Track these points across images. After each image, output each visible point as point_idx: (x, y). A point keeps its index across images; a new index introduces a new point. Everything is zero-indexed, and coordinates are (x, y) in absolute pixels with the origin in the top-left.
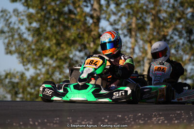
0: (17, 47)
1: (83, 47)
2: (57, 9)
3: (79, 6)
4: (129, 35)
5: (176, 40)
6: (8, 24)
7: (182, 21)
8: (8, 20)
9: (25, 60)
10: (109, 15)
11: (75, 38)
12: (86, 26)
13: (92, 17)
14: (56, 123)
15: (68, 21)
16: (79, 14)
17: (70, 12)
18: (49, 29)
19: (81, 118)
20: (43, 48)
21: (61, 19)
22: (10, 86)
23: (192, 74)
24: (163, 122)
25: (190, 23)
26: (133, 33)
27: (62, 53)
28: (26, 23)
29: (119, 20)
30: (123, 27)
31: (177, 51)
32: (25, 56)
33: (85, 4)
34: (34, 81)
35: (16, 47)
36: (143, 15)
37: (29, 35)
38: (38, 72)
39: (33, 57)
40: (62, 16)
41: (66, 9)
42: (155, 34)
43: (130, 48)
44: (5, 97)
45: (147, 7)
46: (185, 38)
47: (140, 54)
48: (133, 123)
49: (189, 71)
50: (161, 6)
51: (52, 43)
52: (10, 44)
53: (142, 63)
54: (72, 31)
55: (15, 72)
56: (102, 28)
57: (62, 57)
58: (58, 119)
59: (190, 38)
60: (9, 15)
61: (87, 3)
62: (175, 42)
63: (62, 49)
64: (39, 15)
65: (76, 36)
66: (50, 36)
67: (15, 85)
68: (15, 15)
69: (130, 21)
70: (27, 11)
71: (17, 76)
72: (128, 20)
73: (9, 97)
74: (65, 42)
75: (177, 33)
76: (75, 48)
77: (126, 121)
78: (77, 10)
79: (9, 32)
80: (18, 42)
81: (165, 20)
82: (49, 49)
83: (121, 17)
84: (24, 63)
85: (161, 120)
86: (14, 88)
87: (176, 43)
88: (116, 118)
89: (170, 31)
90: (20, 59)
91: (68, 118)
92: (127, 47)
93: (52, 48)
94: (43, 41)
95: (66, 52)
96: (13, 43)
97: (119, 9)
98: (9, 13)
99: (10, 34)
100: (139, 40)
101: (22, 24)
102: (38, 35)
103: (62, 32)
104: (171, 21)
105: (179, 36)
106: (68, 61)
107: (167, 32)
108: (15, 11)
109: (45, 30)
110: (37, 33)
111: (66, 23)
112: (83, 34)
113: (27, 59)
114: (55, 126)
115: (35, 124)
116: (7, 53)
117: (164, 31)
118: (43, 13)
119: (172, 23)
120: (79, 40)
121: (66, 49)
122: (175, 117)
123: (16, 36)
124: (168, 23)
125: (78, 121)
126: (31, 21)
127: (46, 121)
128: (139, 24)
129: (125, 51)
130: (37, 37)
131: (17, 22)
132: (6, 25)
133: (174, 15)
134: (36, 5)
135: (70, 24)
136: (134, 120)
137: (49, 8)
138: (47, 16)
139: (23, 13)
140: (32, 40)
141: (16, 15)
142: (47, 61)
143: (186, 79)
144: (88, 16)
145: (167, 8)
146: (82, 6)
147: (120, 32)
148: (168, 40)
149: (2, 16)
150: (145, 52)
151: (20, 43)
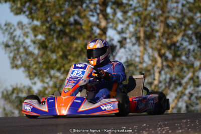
3: (85, 16)
4: (138, 43)
5: (187, 46)
6: (13, 38)
7: (191, 26)
8: (12, 33)
9: (31, 73)
10: (116, 24)
11: (82, 49)
12: (93, 37)
13: (98, 26)
15: (74, 32)
16: (85, 24)
17: (76, 23)
18: (55, 40)
20: (50, 61)
21: (67, 30)
22: (17, 102)
26: (142, 43)
28: (32, 36)
29: (127, 28)
30: (131, 35)
31: (188, 58)
32: (31, 69)
33: (91, 13)
34: (41, 95)
35: (22, 61)
36: (151, 22)
37: (35, 48)
38: (46, 85)
39: (40, 71)
40: (68, 27)
42: (164, 41)
43: (139, 57)
44: (13, 113)
45: (155, 14)
46: (195, 44)
47: (150, 62)
50: (169, 12)
51: (58, 55)
53: (152, 71)
54: (79, 42)
55: (22, 86)
56: (109, 37)
59: (200, 43)
60: (13, 28)
61: (93, 12)
62: (185, 48)
64: (44, 27)
65: (83, 47)
66: (56, 48)
68: (19, 28)
69: (138, 29)
70: (32, 24)
71: (24, 91)
72: (136, 28)
73: (16, 113)
75: (187, 39)
76: (83, 59)
79: (13, 46)
82: (56, 62)
83: (128, 25)
84: (30, 77)
87: (187, 49)
89: (179, 38)
90: (27, 73)
92: (136, 56)
93: (58, 61)
94: (49, 53)
96: (18, 57)
97: (126, 16)
98: (13, 26)
99: (15, 47)
100: (148, 48)
101: (27, 36)
103: (68, 44)
104: (180, 27)
105: (189, 41)
108: (20, 23)
109: (52, 42)
111: (72, 34)
113: (33, 72)
116: (13, 68)
118: (48, 25)
119: (182, 30)
121: (73, 61)
123: (22, 50)
124: (177, 29)
126: (36, 33)
128: (147, 31)
129: (134, 60)
130: (44, 51)
131: (22, 35)
132: (11, 38)
133: (183, 20)
134: (40, 17)
138: (53, 27)
139: (27, 26)
140: (39, 53)
141: (21, 28)
142: (54, 74)
143: (198, 86)
144: (94, 25)
145: (175, 15)
146: (88, 16)
147: (128, 40)
148: (178, 47)
149: (6, 29)
150: (154, 60)
151: (26, 56)
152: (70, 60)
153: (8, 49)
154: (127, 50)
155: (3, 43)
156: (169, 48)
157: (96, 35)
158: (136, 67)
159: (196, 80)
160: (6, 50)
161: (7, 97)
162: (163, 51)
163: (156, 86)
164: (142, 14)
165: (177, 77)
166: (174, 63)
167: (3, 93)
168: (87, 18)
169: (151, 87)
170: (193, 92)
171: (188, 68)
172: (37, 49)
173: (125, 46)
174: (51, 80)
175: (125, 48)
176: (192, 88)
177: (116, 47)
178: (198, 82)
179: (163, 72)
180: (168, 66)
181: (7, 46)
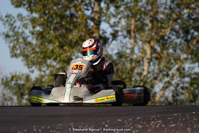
0: (22, 50)
2: (59, 13)
3: (80, 10)
4: (129, 36)
5: (174, 40)
6: (13, 28)
7: (179, 21)
8: (12, 25)
9: (30, 62)
10: (109, 18)
12: (88, 29)
13: (93, 19)
15: (70, 24)
16: (81, 17)
17: (72, 15)
18: (52, 32)
19: (82, 123)
20: (47, 51)
21: (63, 23)
22: (16, 88)
23: (189, 72)
25: (187, 23)
26: (133, 34)
27: (65, 55)
28: (30, 27)
29: (119, 22)
30: (123, 28)
31: (175, 51)
32: (30, 58)
33: (86, 7)
34: (38, 82)
35: (20, 50)
36: (141, 17)
37: (33, 38)
38: (43, 73)
39: (37, 61)
40: (64, 19)
41: (68, 13)
42: (153, 34)
43: (130, 49)
45: (145, 8)
46: (182, 38)
47: (140, 54)
50: (158, 8)
51: (55, 46)
52: (15, 47)
53: (141, 63)
54: (74, 34)
55: (21, 74)
56: (103, 30)
57: (66, 59)
58: (61, 125)
59: (187, 37)
60: (13, 20)
61: (88, 6)
62: (172, 42)
64: (42, 19)
65: (78, 39)
66: (53, 39)
67: (21, 86)
68: (19, 20)
69: (129, 23)
70: (31, 16)
71: (22, 78)
72: (128, 22)
74: (67, 45)
75: (175, 34)
76: (78, 50)
78: (78, 13)
79: (13, 36)
81: (163, 21)
82: (52, 51)
83: (120, 19)
84: (28, 66)
85: (159, 124)
86: (20, 90)
87: (174, 42)
89: (168, 31)
90: (25, 62)
91: (70, 124)
92: (127, 48)
93: (55, 50)
94: (46, 44)
95: (69, 54)
96: (18, 47)
97: (118, 11)
98: (14, 17)
99: (15, 38)
100: (138, 41)
101: (26, 28)
102: (41, 38)
103: (64, 35)
104: (168, 22)
105: (176, 35)
107: (165, 32)
108: (19, 15)
109: (49, 33)
110: (40, 36)
111: (68, 26)
112: (85, 36)
113: (31, 61)
115: (38, 131)
116: (12, 56)
117: (161, 32)
118: (46, 17)
119: (170, 24)
121: (69, 51)
123: (21, 40)
124: (165, 24)
126: (34, 25)
128: (138, 25)
129: (125, 52)
130: (41, 41)
131: (21, 27)
132: (11, 29)
133: (171, 16)
134: (39, 10)
135: (71, 28)
137: (52, 12)
138: (50, 20)
139: (27, 18)
140: (36, 43)
141: (21, 19)
142: (51, 63)
143: (184, 77)
144: (89, 18)
145: (164, 10)
146: (83, 10)
147: (120, 33)
148: (167, 40)
149: (7, 20)
150: (144, 52)
151: (24, 46)
152: (66, 50)
153: (8, 39)
154: (119, 42)
155: (4, 33)
156: (158, 41)
158: (126, 58)
160: (6, 40)
161: (6, 84)
162: (152, 44)
163: (144, 76)
164: (133, 9)
165: (165, 69)
166: (162, 55)
167: (2, 80)
168: (82, 11)
169: (140, 77)
170: (179, 83)
171: (175, 60)
172: (35, 39)
173: (117, 38)
175: (116, 40)
176: (179, 79)
177: (108, 39)
178: (184, 73)
179: (151, 63)
180: (156, 58)
181: (7, 36)
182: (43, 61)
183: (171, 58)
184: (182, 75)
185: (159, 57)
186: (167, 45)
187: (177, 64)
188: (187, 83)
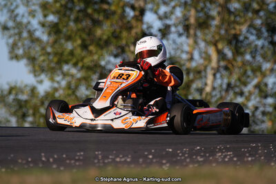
0: (26, 50)
1: (120, 50)
4: (186, 34)
5: (253, 41)
6: (14, 17)
7: (262, 13)
8: (13, 11)
9: (37, 68)
10: (158, 5)
11: (109, 38)
12: (125, 21)
13: (133, 8)
14: (79, 160)
15: (99, 13)
16: (115, 3)
18: (72, 24)
19: (114, 152)
20: (63, 52)
21: (90, 11)
22: (15, 105)
23: (274, 91)
24: (231, 159)
25: (273, 17)
26: (192, 32)
27: (90, 58)
28: (40, 16)
29: (172, 13)
30: (178, 22)
31: (254, 57)
32: (37, 62)
34: (49, 98)
35: (24, 49)
36: (205, 5)
37: (43, 32)
38: (56, 85)
39: (48, 65)
40: (90, 5)
42: (223, 32)
43: (187, 53)
44: (9, 121)
46: (265, 39)
47: (202, 61)
48: (188, 160)
49: (270, 86)
51: (75, 44)
52: (16, 45)
53: (203, 74)
54: (105, 28)
55: (23, 86)
56: (148, 23)
57: (90, 64)
58: (82, 153)
59: (272, 38)
62: (250, 44)
63: (91, 53)
64: (58, 5)
65: (110, 35)
66: (73, 35)
67: (23, 103)
68: (23, 4)
69: (188, 13)
71: (25, 91)
72: (185, 12)
73: (13, 122)
74: (94, 43)
75: (254, 32)
76: (109, 52)
77: (179, 158)
79: (14, 28)
80: (27, 42)
81: (237, 13)
82: (72, 53)
83: (174, 8)
84: (35, 72)
85: (228, 157)
86: (21, 108)
87: (253, 45)
88: (164, 153)
89: (244, 28)
90: (30, 68)
91: (97, 153)
92: (182, 51)
93: (75, 52)
94: (63, 41)
95: (96, 57)
96: (20, 44)
99: (16, 31)
100: (200, 41)
101: (34, 16)
102: (56, 33)
103: (90, 30)
104: (244, 16)
105: (257, 35)
106: (99, 70)
107: (240, 30)
109: (67, 26)
110: (54, 30)
111: (96, 16)
112: (121, 32)
113: (39, 66)
114: (77, 164)
115: (48, 160)
116: (12, 58)
117: (235, 29)
118: (63, 2)
119: (247, 18)
120: (114, 40)
121: (96, 53)
122: (249, 152)
123: (25, 35)
124: (240, 17)
125: (110, 157)
126: (46, 12)
127: (64, 156)
128: (200, 17)
129: (179, 57)
130: (55, 37)
131: (26, 14)
132: (10, 18)
133: (250, 5)
135: (101, 18)
136: (190, 156)
138: (70, 5)
139: (35, 1)
140: (49, 40)
141: (26, 3)
142: (69, 69)
143: (266, 97)
144: (127, 6)
147: (173, 29)
148: (242, 42)
149: (5, 5)
150: (208, 58)
151: (30, 44)
152: (91, 51)
153: (6, 32)
154: (171, 42)
156: (229, 43)
157: (129, 19)
158: (181, 66)
159: (263, 88)
160: (3, 34)
162: (220, 46)
163: (207, 94)
165: (238, 84)
166: (235, 64)
169: (201, 94)
170: (258, 105)
171: (254, 71)
172: (46, 34)
173: (168, 36)
174: (63, 79)
175: (168, 40)
176: (258, 99)
178: (266, 91)
179: (218, 75)
180: (226, 68)
181: (5, 28)
182: (57, 66)
183: (248, 68)
184: (263, 94)
185: (230, 66)
186: (242, 50)
187: (256, 77)
188: (270, 105)
